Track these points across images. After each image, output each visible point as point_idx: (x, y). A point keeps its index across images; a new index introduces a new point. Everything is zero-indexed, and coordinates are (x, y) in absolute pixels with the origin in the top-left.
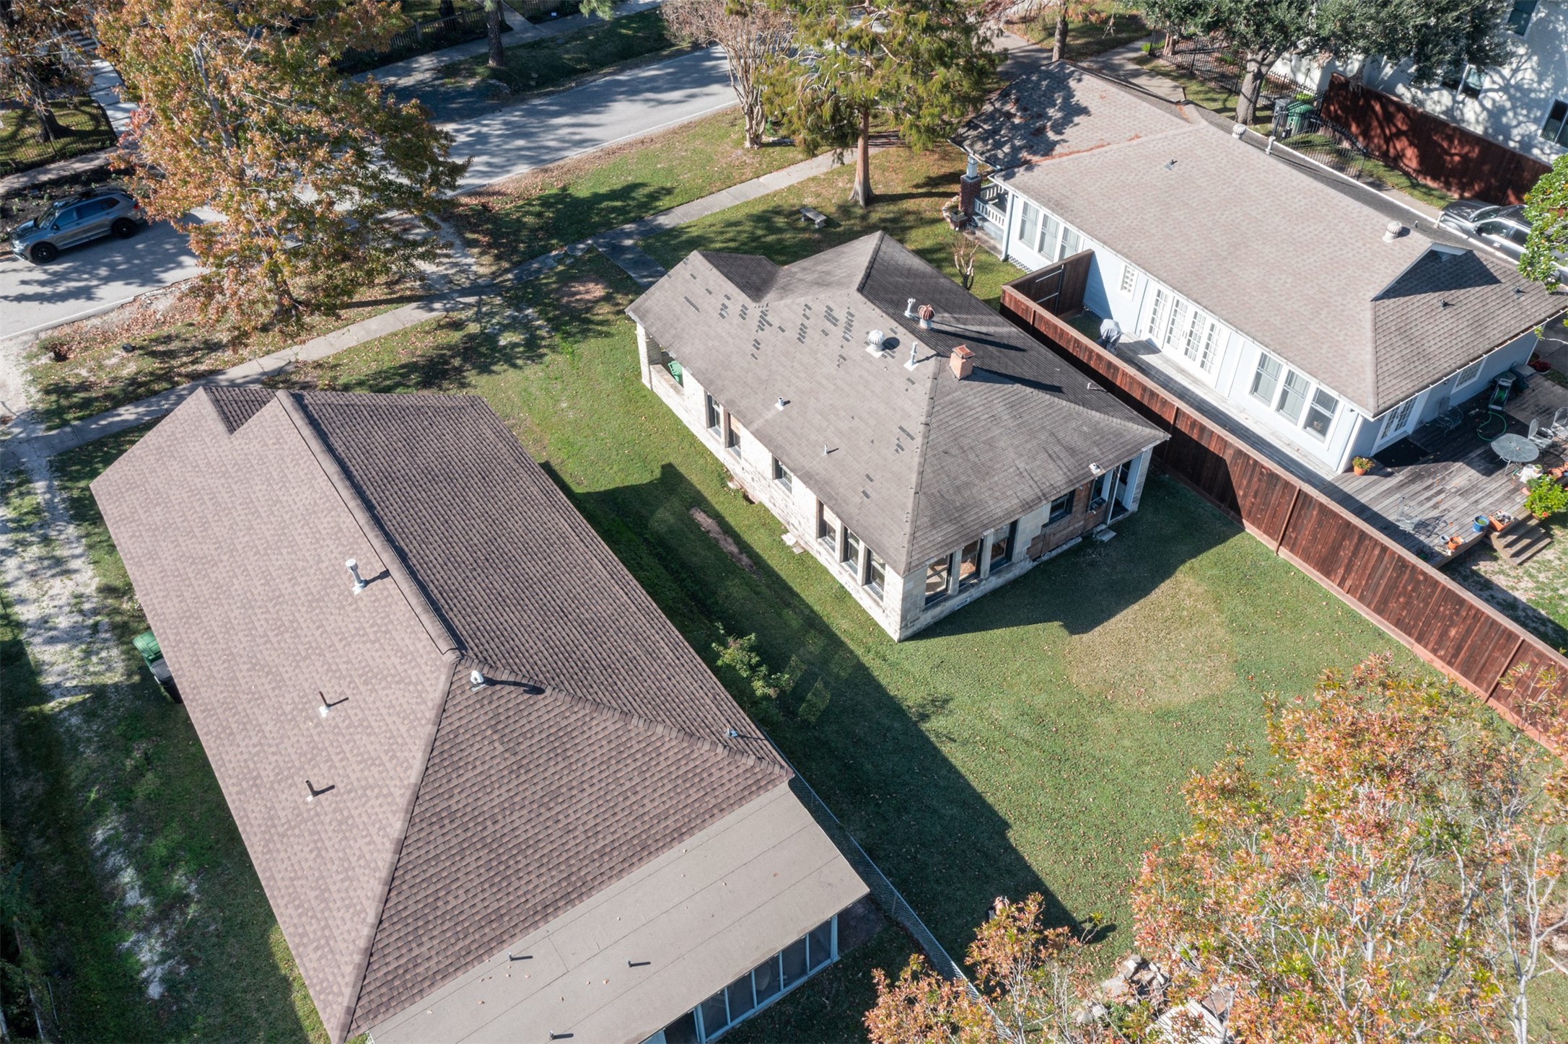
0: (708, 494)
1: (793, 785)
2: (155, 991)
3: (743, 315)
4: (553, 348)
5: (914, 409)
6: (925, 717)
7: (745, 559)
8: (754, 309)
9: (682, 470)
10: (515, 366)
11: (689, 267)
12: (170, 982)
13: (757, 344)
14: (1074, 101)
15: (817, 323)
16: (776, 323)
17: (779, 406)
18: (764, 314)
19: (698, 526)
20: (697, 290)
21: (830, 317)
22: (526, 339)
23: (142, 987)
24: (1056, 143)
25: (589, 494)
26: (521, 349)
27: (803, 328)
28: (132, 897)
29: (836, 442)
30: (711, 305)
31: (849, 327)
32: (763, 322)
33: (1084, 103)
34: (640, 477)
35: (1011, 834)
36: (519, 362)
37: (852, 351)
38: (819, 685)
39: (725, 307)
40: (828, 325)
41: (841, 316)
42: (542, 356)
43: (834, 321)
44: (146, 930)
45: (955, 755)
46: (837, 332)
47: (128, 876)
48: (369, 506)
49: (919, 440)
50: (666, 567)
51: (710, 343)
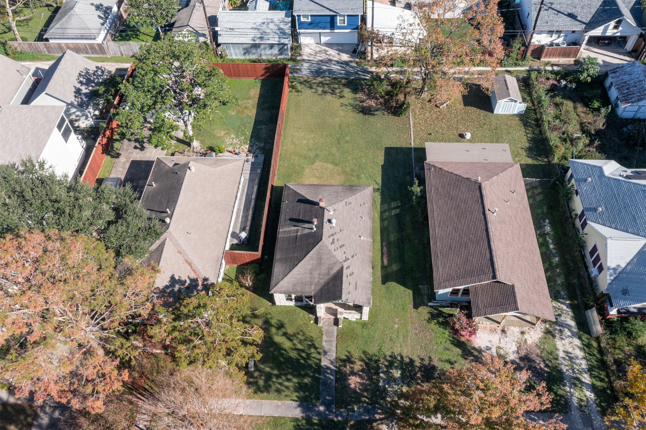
0: (380, 266)
1: (426, 160)
2: (547, 221)
3: (348, 267)
4: (385, 358)
5: (340, 206)
6: (378, 189)
7: (384, 244)
8: (345, 265)
9: (380, 279)
10: (402, 357)
11: (347, 297)
12: (545, 222)
13: (353, 257)
14: (168, 284)
15: (337, 244)
16: (344, 256)
17: (362, 238)
18: (345, 261)
19: (388, 260)
20: (352, 288)
21: (333, 242)
22: (392, 369)
23: (550, 223)
24: (191, 280)
25: (409, 289)
26: (395, 364)
27: (341, 247)
28: (550, 241)
29: (359, 218)
30: (352, 279)
31: (332, 235)
32: (347, 259)
33: (169, 279)
34: (393, 285)
35: (382, 163)
36: (399, 358)
37: (338, 230)
38: (392, 206)
39: (350, 275)
40: (336, 241)
41: (331, 239)
42: (391, 356)
43: (333, 240)
44: (548, 234)
45: (379, 180)
46: (335, 237)
47: (551, 246)
48: (487, 230)
49: (346, 200)
50: (403, 254)
51: (362, 270)
